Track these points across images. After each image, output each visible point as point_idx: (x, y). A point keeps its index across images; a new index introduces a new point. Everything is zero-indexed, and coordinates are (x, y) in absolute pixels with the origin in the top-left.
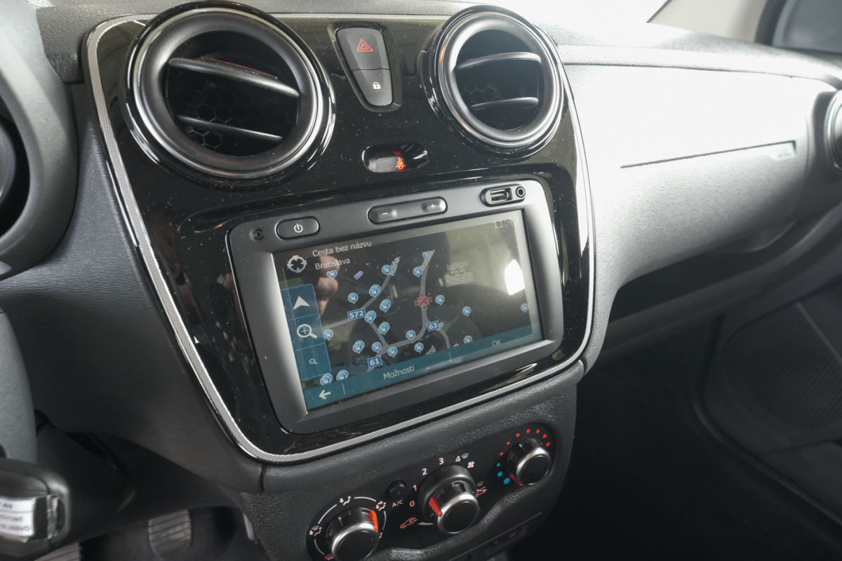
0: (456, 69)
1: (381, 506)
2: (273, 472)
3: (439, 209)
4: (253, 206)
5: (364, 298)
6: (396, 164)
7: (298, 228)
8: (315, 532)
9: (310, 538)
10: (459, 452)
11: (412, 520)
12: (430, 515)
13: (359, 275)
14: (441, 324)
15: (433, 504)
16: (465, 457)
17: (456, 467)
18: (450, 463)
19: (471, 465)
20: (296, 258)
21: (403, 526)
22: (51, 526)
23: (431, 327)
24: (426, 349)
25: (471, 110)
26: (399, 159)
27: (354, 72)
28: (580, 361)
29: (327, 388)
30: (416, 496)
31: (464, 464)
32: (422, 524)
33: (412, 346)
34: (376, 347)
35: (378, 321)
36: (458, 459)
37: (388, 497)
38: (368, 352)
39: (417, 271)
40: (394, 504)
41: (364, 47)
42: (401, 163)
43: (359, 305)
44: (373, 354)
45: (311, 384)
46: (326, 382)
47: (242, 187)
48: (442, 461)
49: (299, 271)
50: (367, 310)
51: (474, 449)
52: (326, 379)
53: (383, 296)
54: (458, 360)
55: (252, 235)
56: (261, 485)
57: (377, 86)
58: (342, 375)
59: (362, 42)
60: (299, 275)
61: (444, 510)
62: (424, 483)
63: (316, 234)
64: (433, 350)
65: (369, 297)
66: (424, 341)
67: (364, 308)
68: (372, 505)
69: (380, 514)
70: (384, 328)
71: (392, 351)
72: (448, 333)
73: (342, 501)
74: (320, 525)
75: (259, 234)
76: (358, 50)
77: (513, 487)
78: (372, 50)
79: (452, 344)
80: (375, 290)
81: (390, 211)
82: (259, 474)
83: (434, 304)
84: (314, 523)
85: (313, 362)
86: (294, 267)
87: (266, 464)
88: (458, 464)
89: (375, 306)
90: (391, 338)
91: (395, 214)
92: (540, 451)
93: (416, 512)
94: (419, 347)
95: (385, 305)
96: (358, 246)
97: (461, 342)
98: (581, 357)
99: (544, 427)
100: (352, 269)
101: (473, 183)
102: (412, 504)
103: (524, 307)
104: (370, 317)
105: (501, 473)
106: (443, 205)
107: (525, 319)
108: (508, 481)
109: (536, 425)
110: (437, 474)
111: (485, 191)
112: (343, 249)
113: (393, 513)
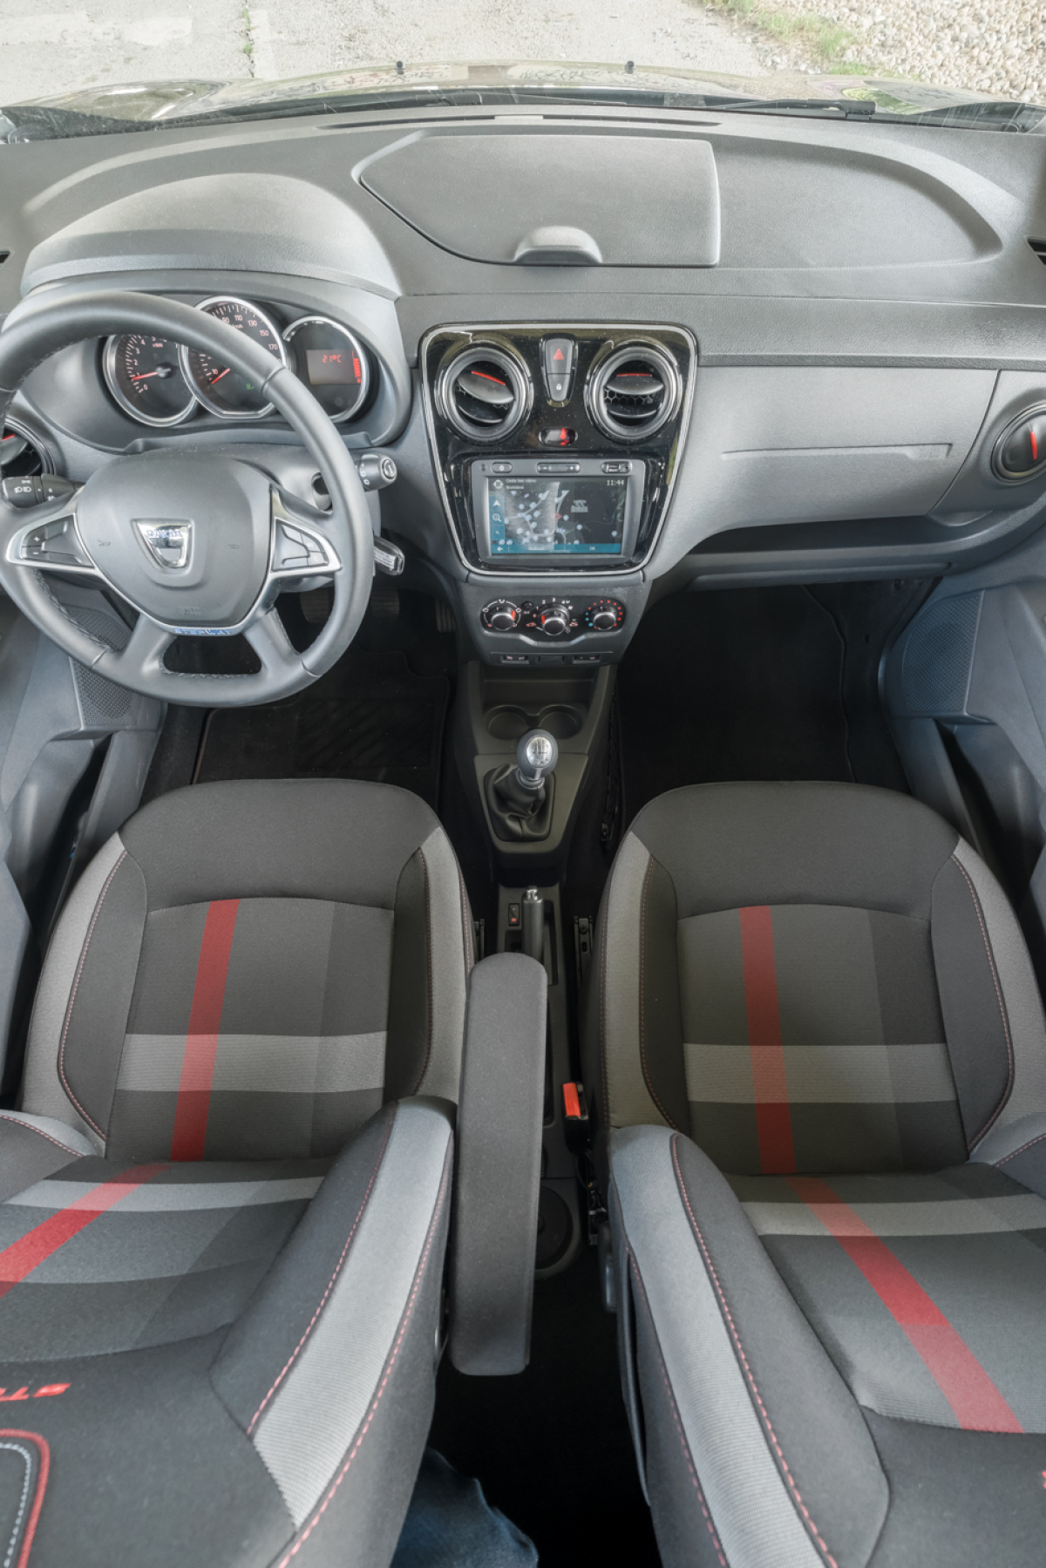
0: (605, 387)
1: (519, 610)
2: (472, 575)
3: (576, 470)
4: (484, 454)
5: (527, 508)
6: (560, 435)
7: (502, 468)
8: (485, 609)
9: (482, 613)
10: (567, 598)
11: (533, 624)
12: (539, 622)
13: (527, 495)
14: (564, 530)
15: (543, 618)
16: (568, 602)
17: (561, 605)
18: (558, 603)
19: (570, 608)
20: (498, 480)
21: (528, 625)
22: (399, 568)
23: (558, 530)
24: (553, 540)
25: (609, 413)
26: (563, 431)
27: (548, 376)
28: (641, 571)
29: (501, 546)
30: (538, 612)
31: (566, 606)
32: (538, 627)
33: (546, 537)
34: (528, 533)
35: (531, 521)
36: (563, 602)
37: (523, 607)
38: (523, 535)
40: (526, 612)
41: (559, 357)
42: (564, 435)
43: (524, 511)
44: (526, 537)
45: (495, 543)
47: (480, 444)
48: (554, 600)
49: (499, 487)
50: (527, 514)
51: (574, 600)
52: (502, 542)
53: (536, 509)
54: (568, 551)
55: (481, 468)
56: (467, 581)
57: (559, 387)
58: (510, 542)
59: (560, 351)
61: (546, 622)
62: (542, 607)
63: (509, 472)
64: (556, 542)
65: (529, 508)
66: (552, 536)
68: (514, 609)
69: (517, 615)
70: (534, 525)
71: (536, 537)
72: (567, 536)
73: (500, 601)
74: (490, 607)
75: (484, 467)
76: (554, 357)
77: (592, 630)
78: (564, 358)
79: (567, 542)
80: (533, 505)
81: (548, 467)
82: (467, 574)
83: (562, 519)
84: (485, 606)
85: (497, 532)
86: (497, 485)
87: (470, 571)
88: (563, 604)
89: (532, 513)
90: (536, 531)
91: (550, 468)
92: (611, 614)
93: (535, 620)
94: (549, 539)
95: (537, 514)
96: (529, 481)
97: (572, 543)
98: (642, 569)
99: (620, 603)
100: (523, 492)
101: (600, 457)
102: (535, 616)
103: (614, 534)
104: (528, 518)
105: (587, 619)
106: (578, 468)
107: (613, 541)
108: (591, 625)
109: (614, 600)
110: (550, 605)
111: (606, 463)
112: (521, 481)
113: (524, 617)
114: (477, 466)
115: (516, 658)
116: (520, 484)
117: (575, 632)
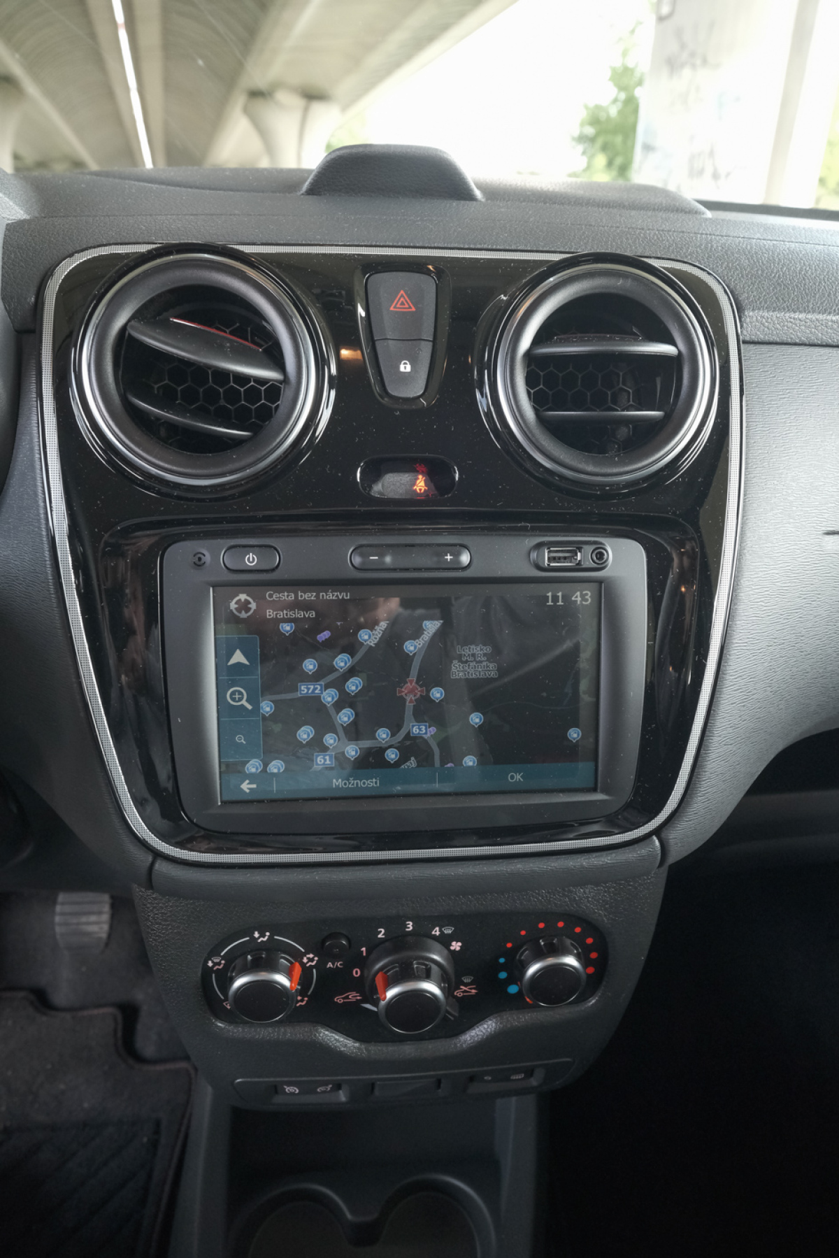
0: (528, 354)
1: (310, 959)
2: (160, 866)
3: (459, 562)
4: (200, 523)
5: (324, 671)
6: (414, 484)
7: (251, 560)
8: (215, 964)
9: (207, 972)
10: (441, 920)
11: (353, 996)
12: (371, 994)
13: (324, 635)
14: (433, 730)
15: (379, 981)
16: (448, 931)
17: (430, 942)
18: (422, 935)
19: (456, 946)
20: (243, 597)
21: (339, 1000)
23: (415, 730)
24: (403, 759)
26: (420, 477)
27: (377, 343)
28: (654, 838)
29: (252, 778)
30: (363, 962)
31: (445, 941)
32: (368, 1006)
33: (382, 750)
34: (329, 739)
35: (339, 706)
36: (436, 932)
37: (322, 950)
38: (317, 744)
39: (410, 647)
40: (330, 965)
41: (402, 304)
42: (422, 484)
43: (316, 677)
44: (324, 749)
45: (232, 769)
46: (253, 770)
47: (187, 494)
48: (410, 926)
49: (243, 615)
50: (327, 687)
51: (465, 924)
52: (253, 766)
53: (351, 672)
54: (447, 787)
55: (191, 560)
56: (149, 880)
57: (405, 367)
58: (276, 766)
59: (402, 296)
60: (244, 620)
61: (391, 993)
62: (378, 949)
63: (273, 570)
64: (412, 763)
65: (333, 669)
66: (400, 747)
67: (322, 683)
68: (297, 956)
69: (306, 971)
70: (346, 716)
71: (352, 751)
72: (439, 745)
73: (256, 935)
74: (223, 958)
75: (200, 559)
76: (392, 309)
77: (517, 1003)
78: (414, 309)
79: (443, 762)
80: (342, 661)
81: (382, 555)
82: (148, 864)
83: (426, 699)
84: (214, 952)
85: (241, 739)
86: (239, 610)
87: (158, 854)
88: (434, 938)
89: (339, 684)
90: (354, 732)
91: (389, 560)
92: (571, 961)
93: (358, 985)
94: (392, 755)
95: (354, 685)
96: (331, 595)
97: (458, 762)
98: (657, 832)
99: (591, 927)
100: (316, 626)
101: (523, 531)
102: (356, 973)
103: (574, 734)
104: (329, 697)
105: (503, 975)
106: (465, 558)
107: (570, 753)
108: (513, 989)
109: (574, 918)
110: (399, 942)
111: (539, 546)
112: (309, 596)
113: (325, 975)
114: (180, 553)
115: (307, 1089)
116: (306, 606)
117: (471, 1012)
